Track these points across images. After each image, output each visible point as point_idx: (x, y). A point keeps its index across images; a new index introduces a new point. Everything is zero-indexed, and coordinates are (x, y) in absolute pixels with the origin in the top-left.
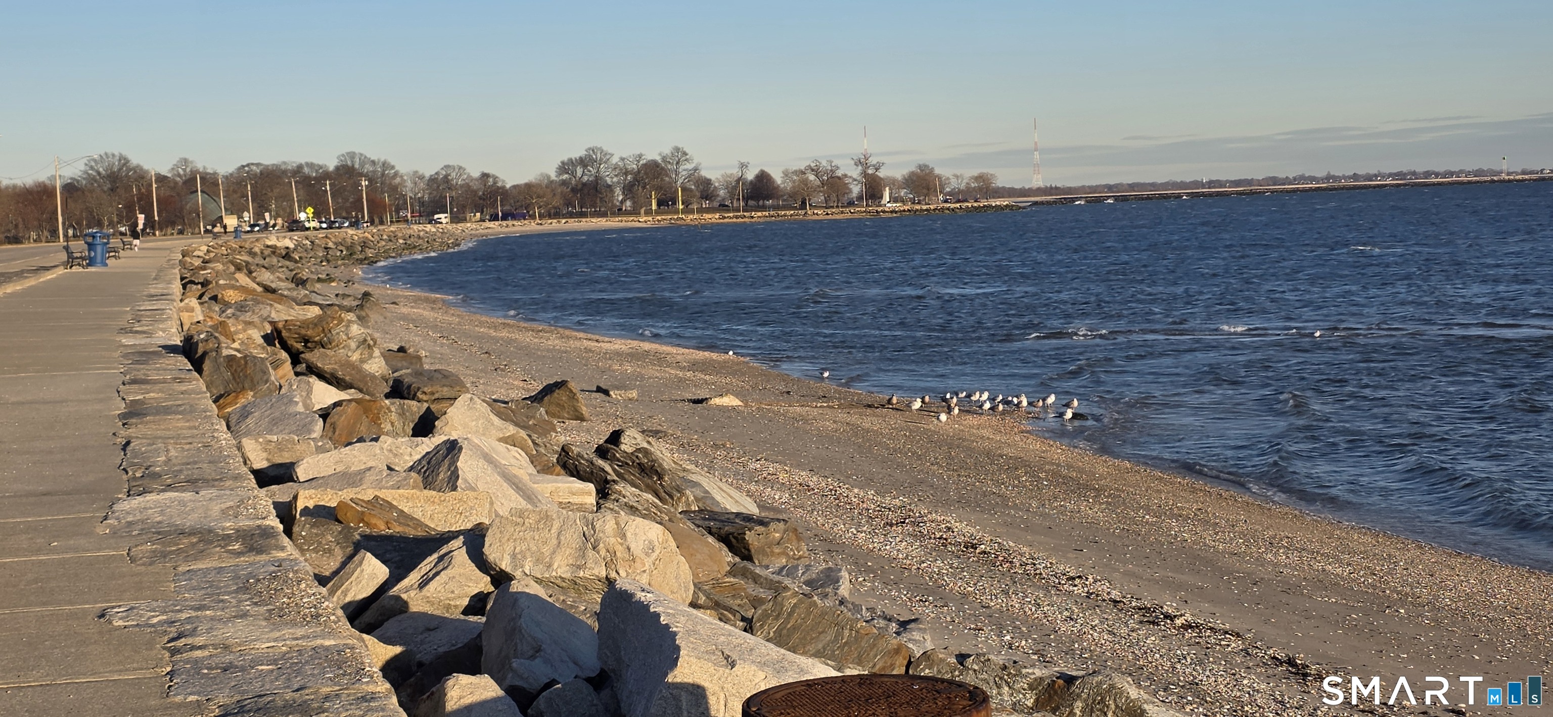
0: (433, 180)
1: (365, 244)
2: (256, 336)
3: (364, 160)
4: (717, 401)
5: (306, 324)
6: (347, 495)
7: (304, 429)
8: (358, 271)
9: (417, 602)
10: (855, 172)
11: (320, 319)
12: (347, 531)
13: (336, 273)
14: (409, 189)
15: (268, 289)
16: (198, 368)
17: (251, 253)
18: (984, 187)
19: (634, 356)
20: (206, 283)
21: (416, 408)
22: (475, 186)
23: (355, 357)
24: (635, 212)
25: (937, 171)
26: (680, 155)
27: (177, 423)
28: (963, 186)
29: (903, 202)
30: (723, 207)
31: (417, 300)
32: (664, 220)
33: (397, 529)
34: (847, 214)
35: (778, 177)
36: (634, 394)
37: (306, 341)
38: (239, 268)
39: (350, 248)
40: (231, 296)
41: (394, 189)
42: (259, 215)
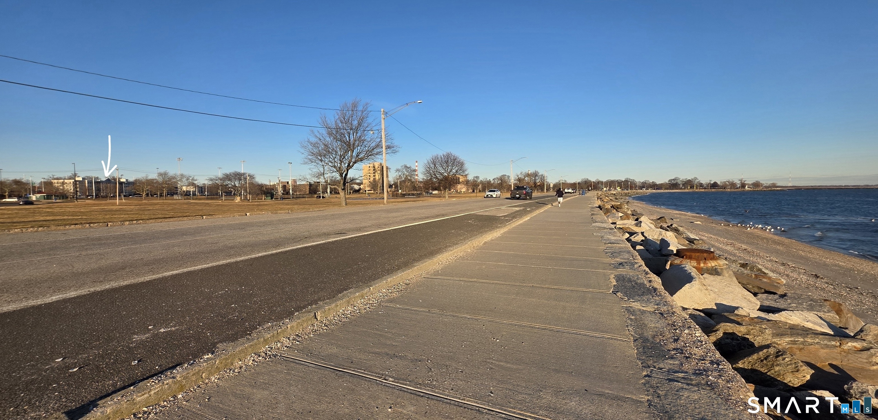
0: (642, 182)
1: (629, 193)
2: (609, 206)
3: (630, 179)
4: (696, 222)
5: (618, 205)
6: (624, 226)
7: (618, 218)
8: (627, 198)
9: (633, 240)
10: (739, 182)
11: (620, 204)
12: (624, 231)
13: (623, 198)
14: (638, 184)
15: (611, 200)
16: (601, 209)
17: (608, 194)
18: (774, 185)
19: (680, 214)
20: (601, 198)
21: (636, 217)
22: (651, 184)
23: (626, 211)
24: (685, 189)
25: (761, 182)
26: (696, 178)
27: (599, 216)
28: (768, 185)
29: (751, 188)
30: (705, 188)
31: (638, 203)
32: (691, 190)
33: (631, 231)
34: (736, 190)
35: (719, 183)
36: (678, 220)
37: (617, 208)
38: (606, 196)
39: (626, 194)
40: (605, 200)
41: (635, 184)
42: (610, 188)
